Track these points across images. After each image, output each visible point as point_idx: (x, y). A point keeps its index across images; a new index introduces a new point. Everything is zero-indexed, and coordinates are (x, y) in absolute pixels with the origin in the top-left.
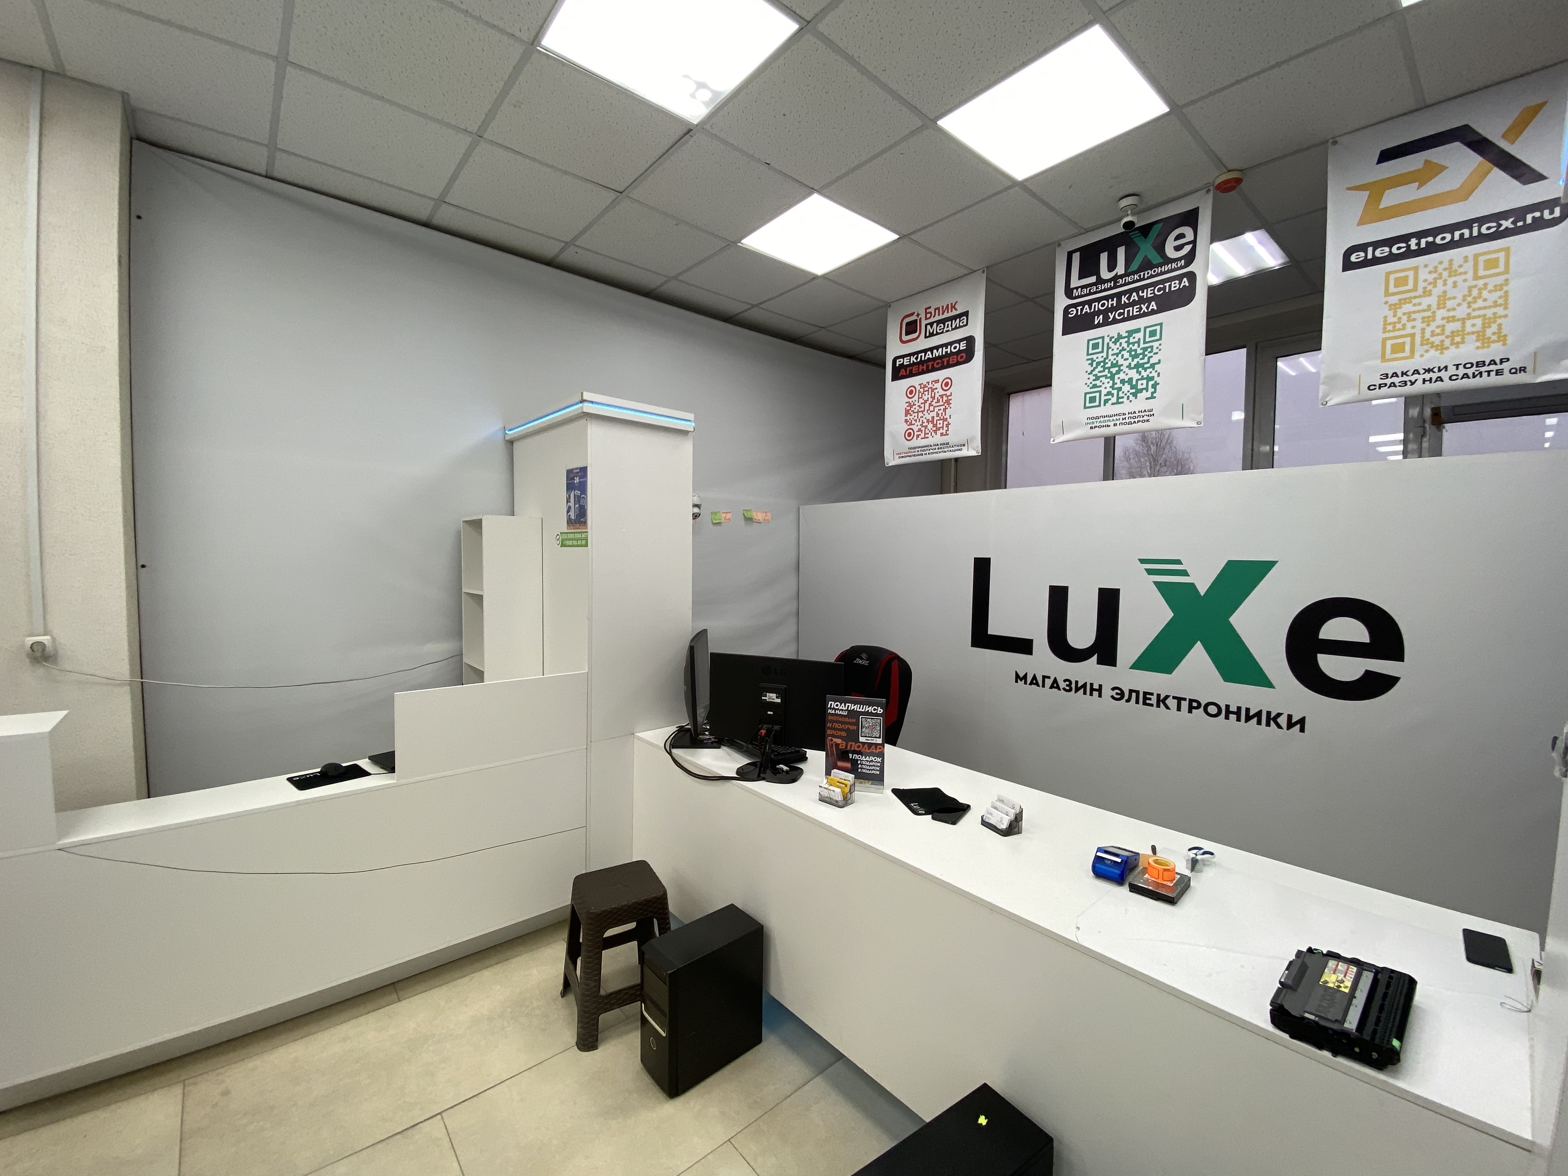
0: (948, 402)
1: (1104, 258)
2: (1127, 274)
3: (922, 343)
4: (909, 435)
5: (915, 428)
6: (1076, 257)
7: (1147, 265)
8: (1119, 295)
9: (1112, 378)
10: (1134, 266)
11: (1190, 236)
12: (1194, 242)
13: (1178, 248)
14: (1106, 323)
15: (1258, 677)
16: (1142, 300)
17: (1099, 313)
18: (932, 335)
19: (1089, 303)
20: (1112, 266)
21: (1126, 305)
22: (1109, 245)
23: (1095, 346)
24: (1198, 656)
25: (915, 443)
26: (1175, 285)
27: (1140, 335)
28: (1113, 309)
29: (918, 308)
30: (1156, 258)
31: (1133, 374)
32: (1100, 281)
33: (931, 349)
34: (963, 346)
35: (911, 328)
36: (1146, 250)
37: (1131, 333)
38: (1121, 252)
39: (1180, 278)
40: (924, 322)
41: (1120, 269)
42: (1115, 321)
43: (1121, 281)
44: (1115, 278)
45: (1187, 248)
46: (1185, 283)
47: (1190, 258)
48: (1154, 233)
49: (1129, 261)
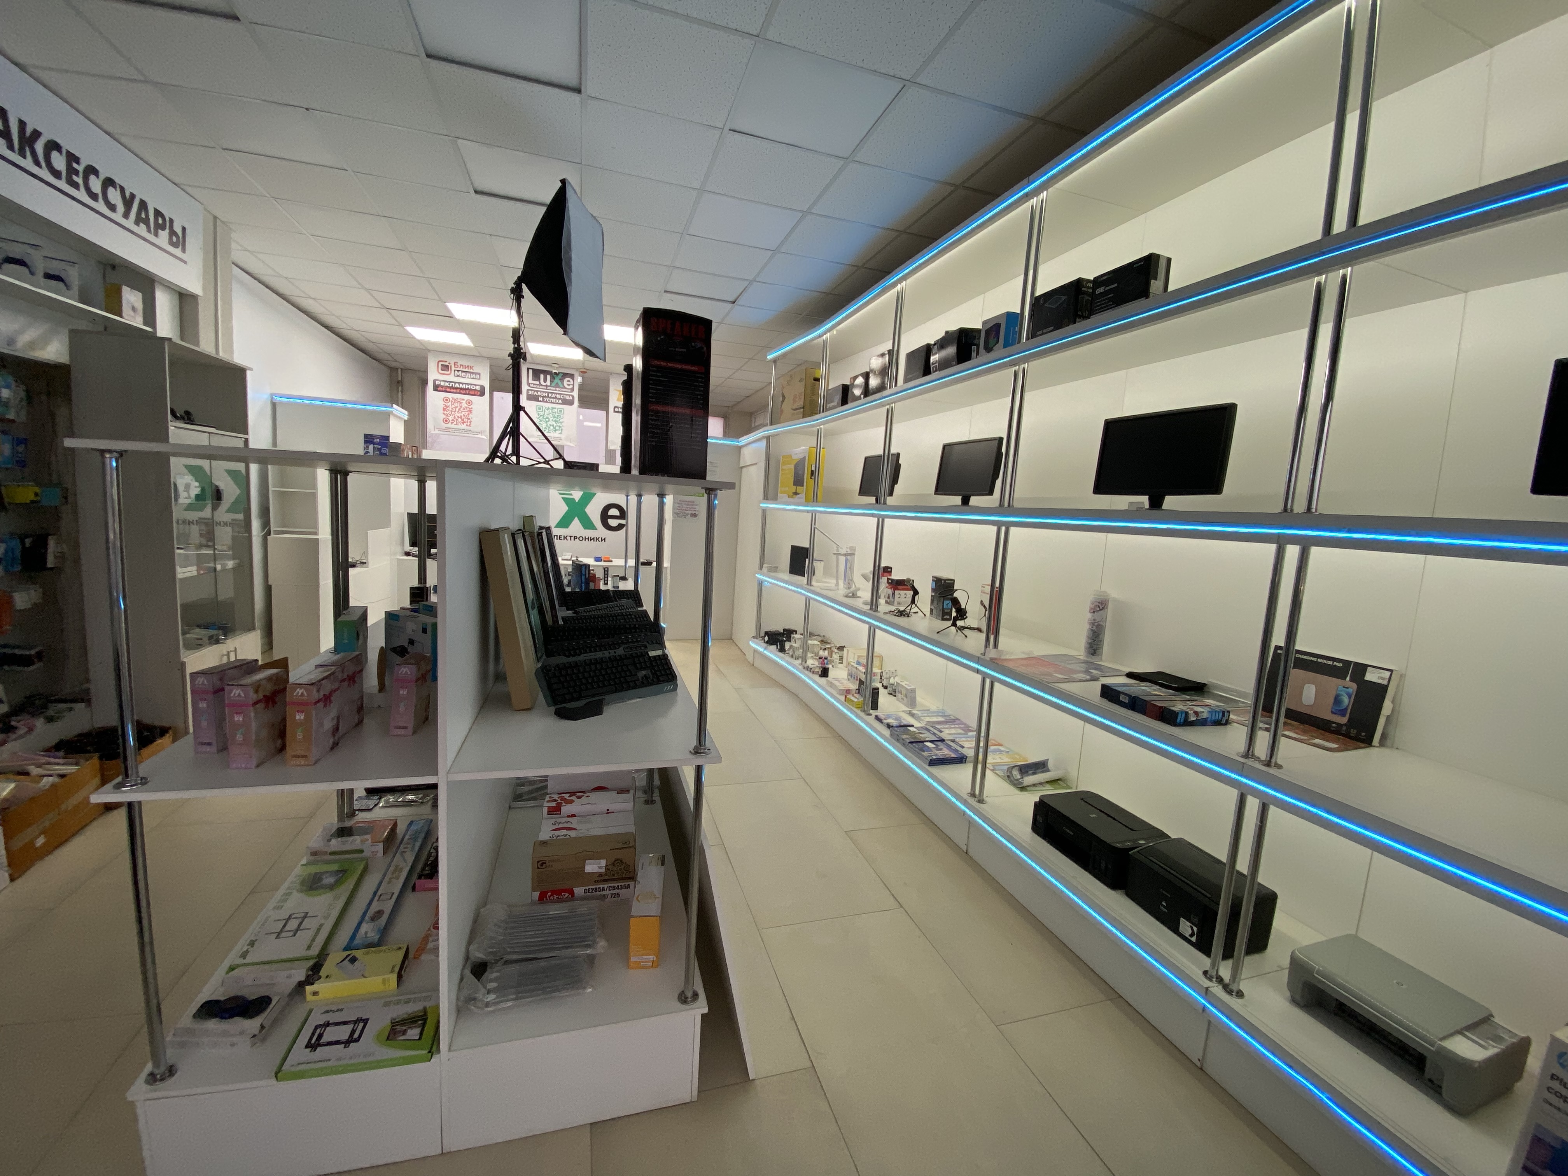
0: (471, 411)
1: (542, 376)
2: (550, 386)
3: (451, 378)
4: (446, 421)
5: (451, 418)
6: (531, 371)
7: (557, 386)
8: (548, 393)
9: (546, 422)
10: (553, 384)
11: (572, 382)
12: (573, 385)
13: (569, 385)
14: (543, 401)
15: (593, 527)
16: (556, 398)
17: (541, 396)
18: (458, 376)
19: (537, 391)
20: (545, 381)
21: (550, 398)
22: (545, 373)
23: (540, 409)
24: (576, 522)
25: (449, 425)
26: (568, 397)
27: (556, 410)
28: (545, 397)
29: (451, 361)
30: (561, 386)
31: (554, 423)
32: (540, 384)
33: (459, 383)
34: (478, 388)
35: (445, 368)
36: (557, 380)
37: (553, 408)
38: (548, 377)
39: (569, 395)
40: (453, 369)
41: (548, 383)
42: (546, 402)
43: (548, 388)
44: (547, 386)
45: (571, 386)
46: (571, 398)
47: (572, 390)
48: (560, 376)
49: (551, 382)
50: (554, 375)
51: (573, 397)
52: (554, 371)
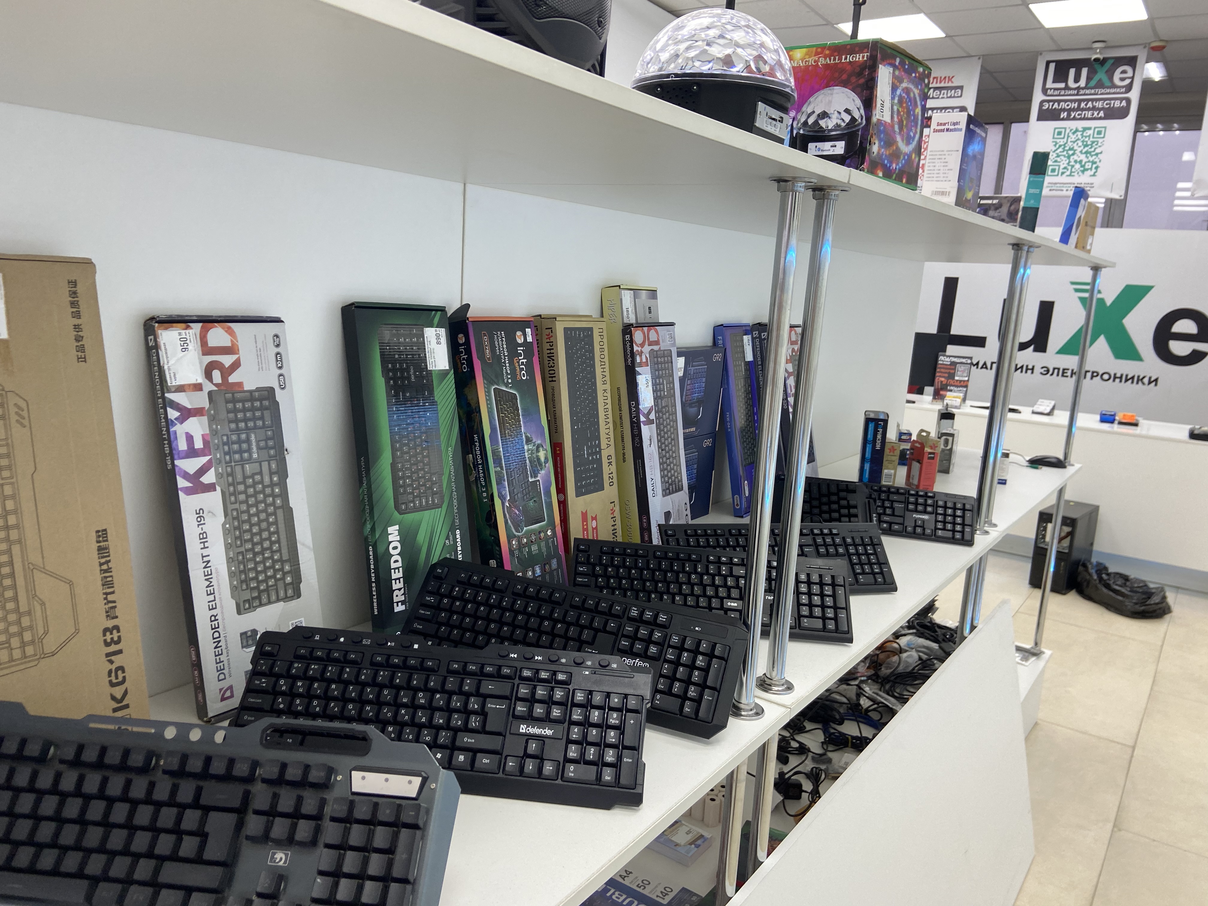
1: (1072, 72)
6: (1052, 66)
7: (1100, 85)
8: (1080, 101)
9: (1069, 157)
10: (1093, 83)
11: (1130, 74)
13: (1122, 79)
14: (1068, 118)
15: (1135, 356)
16: (1094, 108)
17: (1064, 110)
19: (1059, 102)
20: (1077, 80)
21: (1083, 110)
22: (1078, 64)
23: (1059, 133)
24: (1101, 344)
26: (1117, 104)
27: (1090, 132)
28: (1074, 110)
30: (1107, 83)
31: (1083, 157)
32: (1067, 88)
36: (1101, 75)
37: (1085, 129)
38: (1085, 71)
39: (1121, 99)
41: (1082, 83)
42: (1074, 119)
44: (1078, 88)
45: (1127, 82)
46: (1124, 103)
47: (1129, 88)
48: (1108, 65)
49: (1089, 79)
50: (1094, 65)
51: (1129, 101)
52: (1094, 57)
